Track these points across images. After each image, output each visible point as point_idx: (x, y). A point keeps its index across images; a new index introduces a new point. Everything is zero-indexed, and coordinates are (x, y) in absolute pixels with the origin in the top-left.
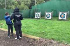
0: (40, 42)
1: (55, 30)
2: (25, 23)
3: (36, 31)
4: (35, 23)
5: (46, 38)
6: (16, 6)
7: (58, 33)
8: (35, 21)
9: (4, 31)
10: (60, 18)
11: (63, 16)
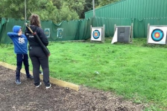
0: (79, 96)
1: (127, 70)
2: (63, 51)
3: (79, 71)
4: (86, 53)
5: (95, 88)
6: (50, 12)
7: (131, 76)
8: (87, 49)
9: (9, 70)
10: (150, 41)
11: (157, 35)
